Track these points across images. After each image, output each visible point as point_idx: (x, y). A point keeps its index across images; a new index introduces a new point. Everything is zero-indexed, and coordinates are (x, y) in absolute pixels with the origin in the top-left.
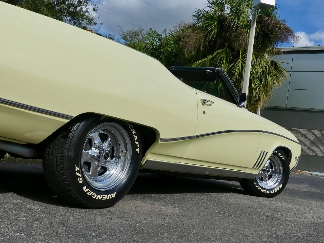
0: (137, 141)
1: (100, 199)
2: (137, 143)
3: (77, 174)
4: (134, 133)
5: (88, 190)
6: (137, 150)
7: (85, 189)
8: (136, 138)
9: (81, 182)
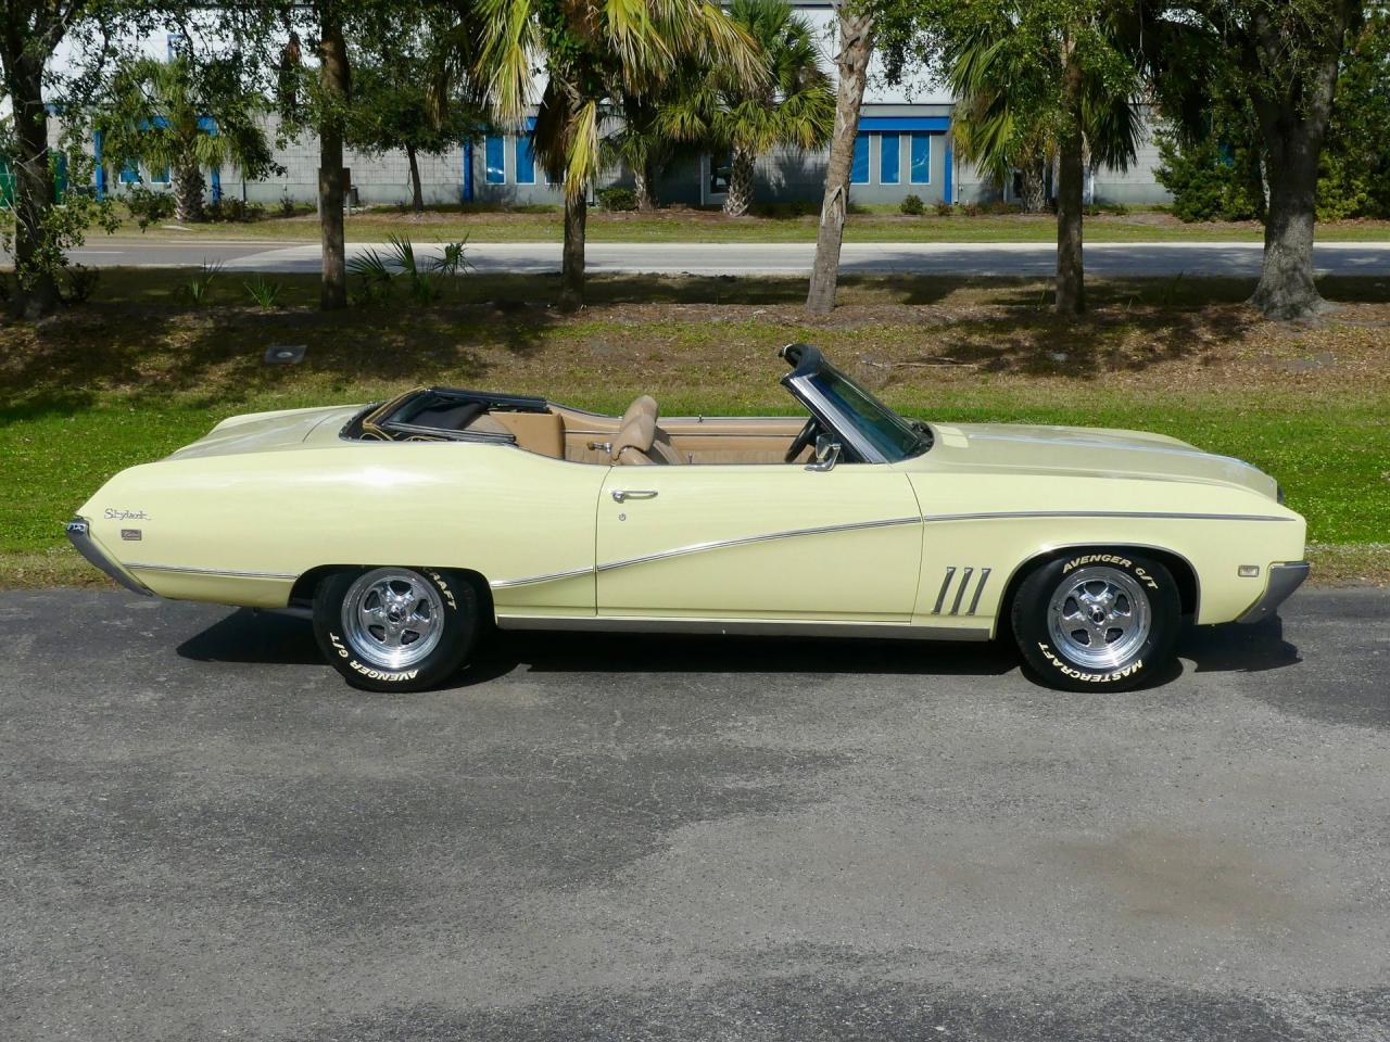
0: (446, 589)
1: (385, 679)
2: (448, 593)
3: (336, 645)
4: (436, 578)
5: (360, 666)
6: (452, 604)
7: (354, 664)
8: (443, 585)
9: (346, 655)
